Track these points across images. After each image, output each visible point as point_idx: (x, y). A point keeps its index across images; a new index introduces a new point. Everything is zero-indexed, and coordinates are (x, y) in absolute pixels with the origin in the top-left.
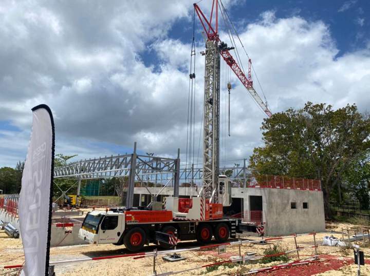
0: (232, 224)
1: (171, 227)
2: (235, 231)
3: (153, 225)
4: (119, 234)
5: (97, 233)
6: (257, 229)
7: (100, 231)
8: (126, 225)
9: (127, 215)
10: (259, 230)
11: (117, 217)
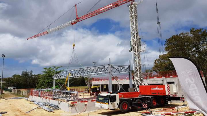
0: (166, 97)
1: (139, 100)
2: (167, 100)
3: (131, 99)
4: (117, 104)
5: (108, 104)
6: (180, 99)
7: (110, 103)
8: (120, 100)
9: (120, 95)
10: (182, 99)
11: (115, 96)
